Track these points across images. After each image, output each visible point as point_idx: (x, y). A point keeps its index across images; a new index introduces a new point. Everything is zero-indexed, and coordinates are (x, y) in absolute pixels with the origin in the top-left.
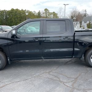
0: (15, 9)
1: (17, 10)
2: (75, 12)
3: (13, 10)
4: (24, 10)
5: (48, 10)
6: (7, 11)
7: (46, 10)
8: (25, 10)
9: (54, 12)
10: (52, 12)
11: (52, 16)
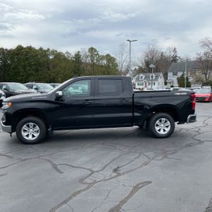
0: (25, 46)
1: (30, 48)
2: (152, 52)
3: (20, 48)
4: (46, 49)
5: (96, 51)
6: (6, 50)
7: (92, 50)
8: (48, 49)
9: (108, 55)
10: (105, 54)
11: (105, 62)
